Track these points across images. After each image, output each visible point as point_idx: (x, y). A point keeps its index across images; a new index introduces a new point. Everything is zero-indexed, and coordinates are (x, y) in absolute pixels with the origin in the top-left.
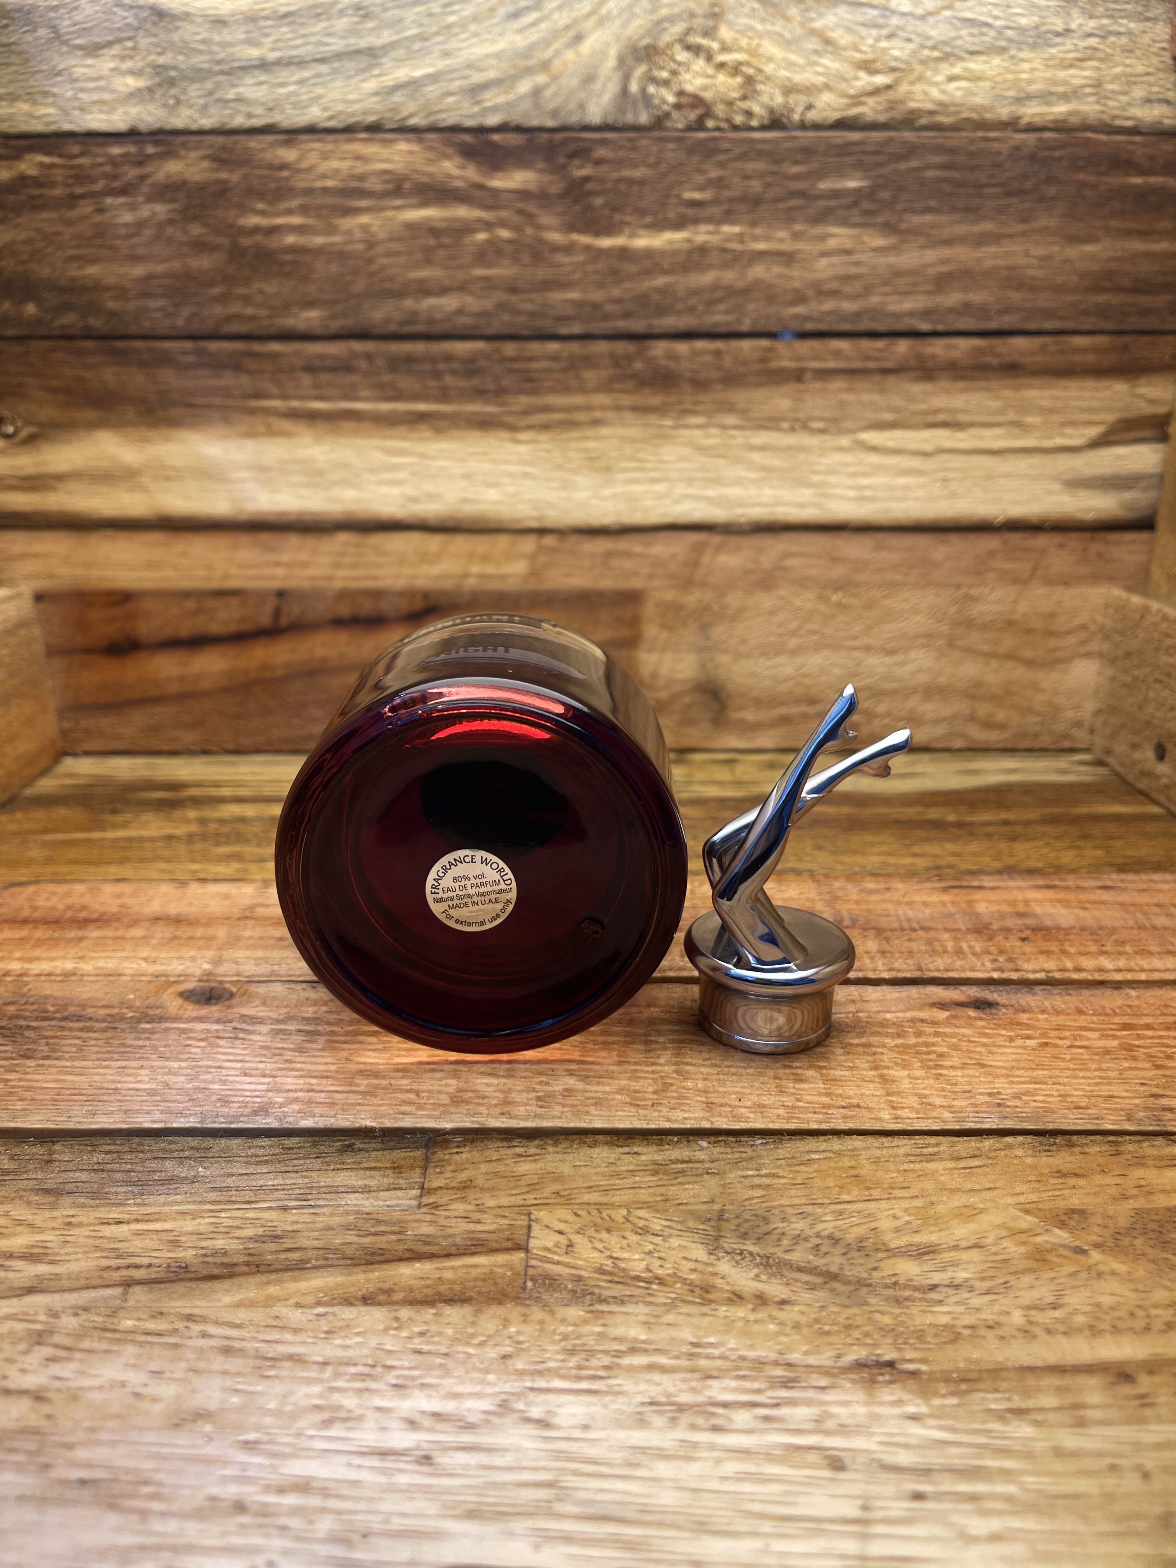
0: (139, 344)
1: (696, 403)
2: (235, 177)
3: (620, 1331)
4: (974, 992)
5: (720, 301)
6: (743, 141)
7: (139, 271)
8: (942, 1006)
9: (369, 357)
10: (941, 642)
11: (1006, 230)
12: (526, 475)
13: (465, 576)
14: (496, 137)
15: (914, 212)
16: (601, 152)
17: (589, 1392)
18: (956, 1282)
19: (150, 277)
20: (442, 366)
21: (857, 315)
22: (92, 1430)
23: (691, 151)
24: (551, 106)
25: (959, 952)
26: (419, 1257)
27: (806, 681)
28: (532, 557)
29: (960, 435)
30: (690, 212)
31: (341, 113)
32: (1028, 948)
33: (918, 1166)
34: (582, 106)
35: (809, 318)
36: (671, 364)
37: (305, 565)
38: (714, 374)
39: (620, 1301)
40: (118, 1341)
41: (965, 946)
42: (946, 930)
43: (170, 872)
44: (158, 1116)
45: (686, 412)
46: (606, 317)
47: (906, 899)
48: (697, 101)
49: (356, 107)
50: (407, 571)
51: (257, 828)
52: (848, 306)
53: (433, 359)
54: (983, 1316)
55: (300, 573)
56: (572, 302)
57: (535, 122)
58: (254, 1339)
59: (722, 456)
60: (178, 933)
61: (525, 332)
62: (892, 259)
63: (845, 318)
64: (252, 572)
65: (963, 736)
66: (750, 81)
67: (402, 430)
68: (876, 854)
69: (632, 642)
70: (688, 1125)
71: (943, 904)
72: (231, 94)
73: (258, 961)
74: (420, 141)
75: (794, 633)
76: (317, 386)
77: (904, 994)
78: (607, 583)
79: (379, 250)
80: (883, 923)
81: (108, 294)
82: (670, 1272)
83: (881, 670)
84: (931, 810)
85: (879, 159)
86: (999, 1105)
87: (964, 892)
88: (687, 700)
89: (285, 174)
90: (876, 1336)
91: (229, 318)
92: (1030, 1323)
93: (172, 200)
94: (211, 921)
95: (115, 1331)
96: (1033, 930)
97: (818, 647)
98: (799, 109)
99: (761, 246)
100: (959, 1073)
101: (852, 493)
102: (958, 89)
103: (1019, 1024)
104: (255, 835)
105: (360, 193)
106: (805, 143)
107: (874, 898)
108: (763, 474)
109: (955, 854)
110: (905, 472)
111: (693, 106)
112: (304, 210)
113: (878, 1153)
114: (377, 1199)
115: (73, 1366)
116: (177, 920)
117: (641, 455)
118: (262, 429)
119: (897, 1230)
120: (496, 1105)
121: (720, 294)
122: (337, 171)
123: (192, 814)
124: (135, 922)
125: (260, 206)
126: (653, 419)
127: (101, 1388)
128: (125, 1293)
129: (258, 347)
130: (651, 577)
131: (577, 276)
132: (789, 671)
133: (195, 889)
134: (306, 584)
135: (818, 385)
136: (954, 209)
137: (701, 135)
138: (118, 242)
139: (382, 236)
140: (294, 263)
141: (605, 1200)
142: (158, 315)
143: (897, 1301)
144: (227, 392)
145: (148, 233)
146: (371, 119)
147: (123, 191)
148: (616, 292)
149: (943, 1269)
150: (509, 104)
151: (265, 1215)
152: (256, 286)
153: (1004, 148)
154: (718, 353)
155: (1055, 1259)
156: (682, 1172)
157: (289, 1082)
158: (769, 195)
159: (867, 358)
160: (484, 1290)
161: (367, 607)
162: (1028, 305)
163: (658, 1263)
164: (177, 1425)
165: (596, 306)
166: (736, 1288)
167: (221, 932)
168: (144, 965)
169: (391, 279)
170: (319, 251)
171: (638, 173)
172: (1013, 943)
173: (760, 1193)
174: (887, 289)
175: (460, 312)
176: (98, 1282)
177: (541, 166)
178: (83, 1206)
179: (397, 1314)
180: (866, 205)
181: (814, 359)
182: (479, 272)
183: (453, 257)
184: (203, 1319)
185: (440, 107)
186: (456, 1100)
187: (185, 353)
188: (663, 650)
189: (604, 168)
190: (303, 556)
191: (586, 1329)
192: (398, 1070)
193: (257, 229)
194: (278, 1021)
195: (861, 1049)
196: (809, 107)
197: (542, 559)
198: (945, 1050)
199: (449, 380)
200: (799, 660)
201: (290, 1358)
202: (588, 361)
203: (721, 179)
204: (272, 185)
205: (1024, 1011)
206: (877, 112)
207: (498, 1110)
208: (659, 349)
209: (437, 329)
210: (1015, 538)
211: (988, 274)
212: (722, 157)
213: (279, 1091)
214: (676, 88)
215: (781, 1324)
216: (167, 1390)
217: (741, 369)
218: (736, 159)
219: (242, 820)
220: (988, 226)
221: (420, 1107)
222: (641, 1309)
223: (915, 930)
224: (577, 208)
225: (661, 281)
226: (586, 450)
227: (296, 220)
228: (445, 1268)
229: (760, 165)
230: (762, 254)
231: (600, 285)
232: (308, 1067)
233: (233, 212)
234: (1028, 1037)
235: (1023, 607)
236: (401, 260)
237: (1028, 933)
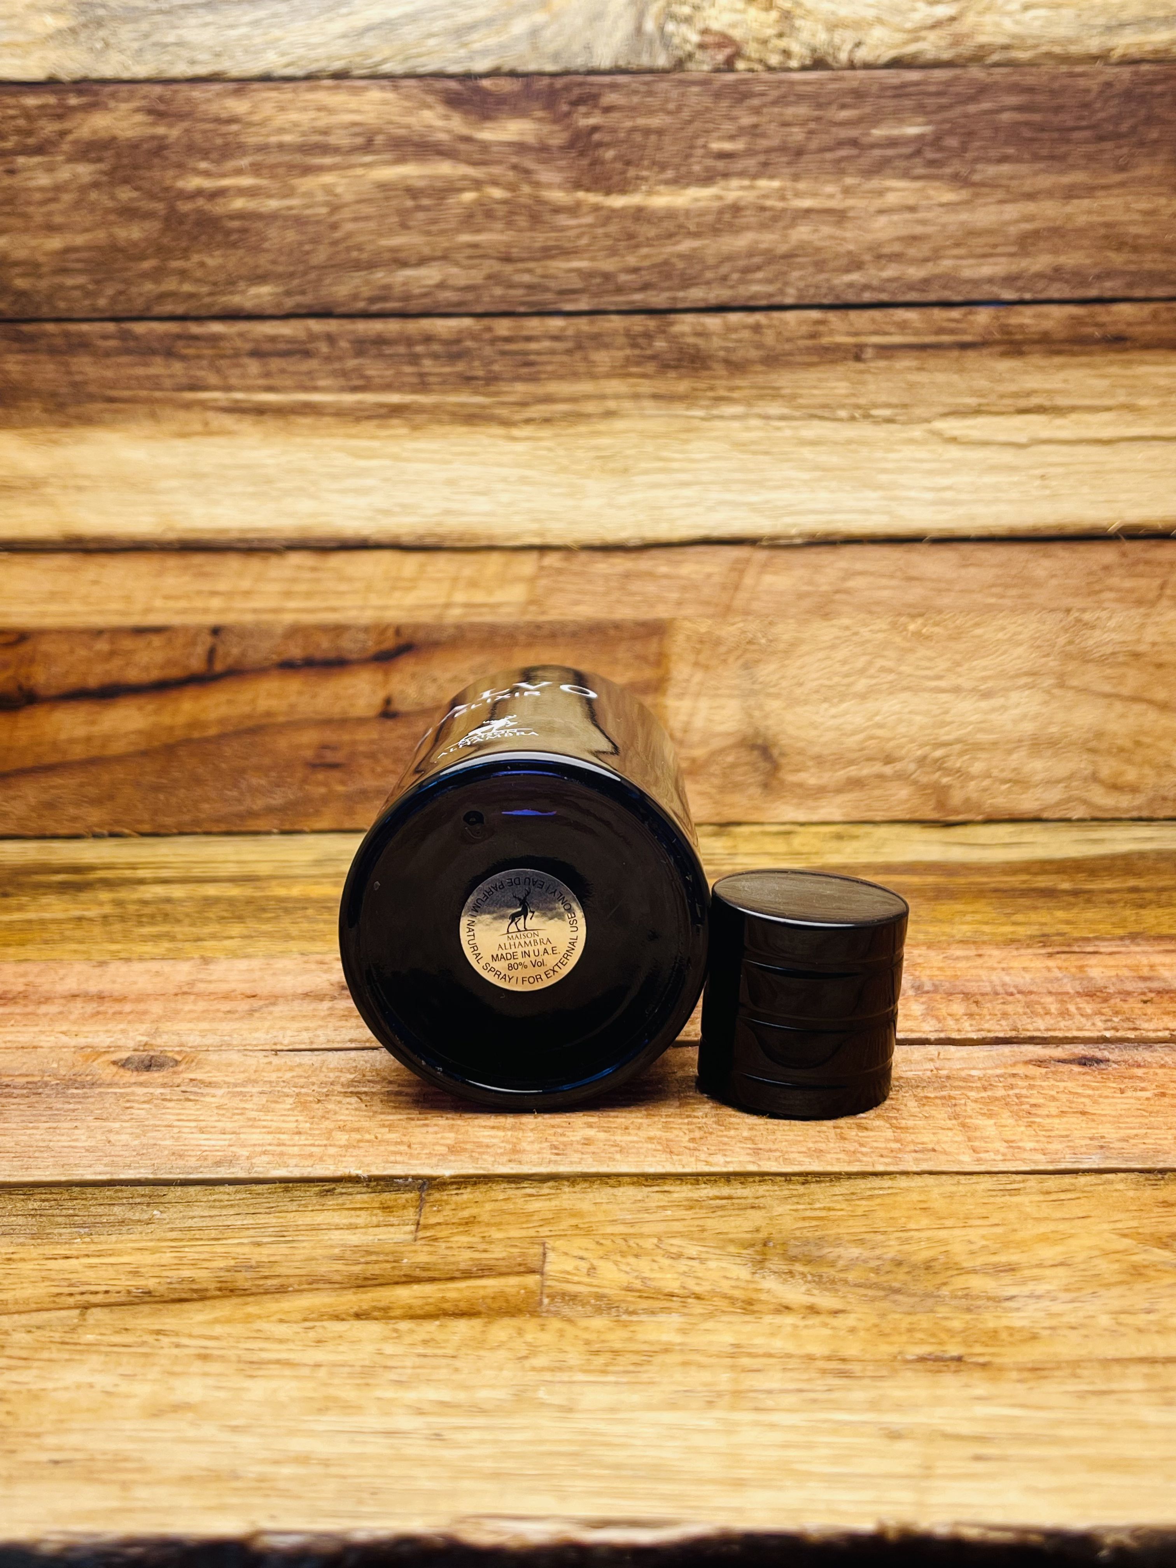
0: (50, 327)
1: (732, 389)
2: (174, 132)
3: (653, 1336)
4: (1080, 1050)
5: (759, 268)
6: (781, 82)
7: (55, 243)
8: (1040, 1063)
9: (330, 338)
10: (1049, 682)
11: (1103, 181)
12: (524, 480)
13: (448, 606)
14: (486, 83)
15: (989, 161)
16: (610, 98)
17: (617, 1383)
18: (1037, 1293)
19: (67, 250)
20: (419, 349)
21: (926, 282)
22: (61, 1421)
23: (718, 95)
24: (551, 48)
25: (1064, 1014)
26: (418, 1280)
27: (880, 732)
28: (532, 580)
29: (1059, 421)
30: (720, 165)
31: (301, 58)
32: (1150, 1009)
33: (999, 1200)
34: (588, 48)
35: (866, 287)
36: (700, 342)
37: (247, 594)
38: (754, 354)
39: (653, 1313)
40: (81, 1352)
41: (1072, 1008)
42: (1050, 993)
43: (84, 952)
44: (101, 1168)
45: (719, 400)
46: (620, 290)
47: (1004, 965)
48: (725, 41)
49: (321, 52)
50: (375, 600)
51: (189, 908)
52: (915, 273)
53: (409, 341)
54: (1065, 1319)
55: (239, 603)
56: (578, 271)
57: (532, 67)
58: (237, 1348)
59: (766, 453)
60: (102, 1009)
61: (522, 309)
62: (964, 216)
63: (911, 287)
64: (182, 604)
65: (1085, 802)
66: (787, 16)
67: (370, 427)
68: (968, 923)
69: (658, 686)
70: (730, 1169)
71: (1049, 969)
72: (171, 38)
73: (203, 1034)
74: (396, 88)
75: (862, 671)
76: (267, 375)
77: (993, 1053)
78: (625, 613)
79: (346, 213)
80: (972, 987)
81: (17, 270)
82: (709, 1288)
83: (973, 718)
84: (1040, 878)
85: (943, 101)
86: (1102, 1147)
87: (1073, 957)
88: (730, 759)
89: (234, 127)
90: (943, 1336)
91: (162, 297)
92: (1120, 1324)
93: (99, 160)
94: (141, 998)
95: (76, 1344)
96: (1159, 992)
97: (893, 690)
98: (848, 47)
99: (807, 203)
100: (1057, 1121)
101: (929, 496)
102: (1036, 18)
103: (1131, 1078)
104: (187, 915)
105: (325, 149)
106: (855, 84)
107: (962, 964)
108: (818, 474)
109: (1068, 922)
110: (994, 469)
111: (720, 46)
112: (256, 169)
113: (954, 1189)
114: (365, 1234)
115: (34, 1372)
116: (101, 997)
117: (665, 454)
118: (198, 427)
119: (972, 1253)
120: (502, 1154)
121: (757, 260)
122: (296, 125)
123: (104, 895)
124: (47, 1000)
125: (203, 165)
126: (679, 409)
127: (66, 1389)
128: (82, 1314)
129: (195, 329)
130: (679, 603)
131: (584, 241)
132: (858, 720)
133: (116, 969)
134: (249, 618)
135: (882, 364)
136: (1036, 158)
137: (730, 77)
138: (31, 209)
139: (348, 197)
140: (244, 231)
141: (631, 1230)
142: (77, 294)
143: (969, 1310)
144: (155, 383)
145: (67, 198)
146: (337, 65)
147: (39, 150)
148: (632, 260)
149: (1024, 1282)
150: (502, 47)
151: (239, 1250)
152: (196, 258)
153: (1094, 85)
154: (757, 328)
155: (1153, 1274)
156: (722, 1208)
157: (255, 1137)
158: (814, 145)
159: (941, 331)
160: (495, 1306)
161: (325, 646)
162: (1133, 267)
163: (695, 1281)
164: (155, 1415)
165: (607, 277)
166: (785, 1302)
167: (156, 1008)
168: (64, 1039)
169: (359, 248)
170: (272, 217)
171: (655, 122)
172: (1134, 1005)
173: (814, 1223)
174: (961, 251)
175: (442, 285)
176: (52, 1306)
177: (540, 114)
178: (23, 1244)
179: (397, 1326)
180: (930, 155)
181: (875, 333)
182: (465, 238)
183: (434, 222)
184: (177, 1334)
185: (419, 50)
186: (453, 1150)
187: (105, 337)
188: (698, 695)
189: (615, 115)
190: (246, 584)
191: (610, 1336)
192: (384, 1126)
193: (199, 193)
194: (236, 1085)
195: (939, 1101)
196: (858, 45)
197: (543, 582)
198: (1042, 1101)
199: (428, 365)
200: (871, 705)
201: (278, 1362)
202: (599, 340)
203: (755, 126)
204: (219, 141)
205: (1139, 1066)
206: (938, 47)
207: (505, 1158)
208: (685, 324)
209: (414, 306)
210: (1136, 549)
211: (1081, 232)
212: (756, 102)
213: (243, 1146)
214: (700, 25)
215: (833, 1328)
216: (143, 1390)
217: (788, 347)
218: (774, 103)
219: (168, 900)
220: (1078, 177)
221: (411, 1156)
222: (675, 1319)
223: (1012, 994)
224: (585, 162)
225: (686, 245)
226: (596, 448)
227: (246, 181)
228: (449, 1290)
229: (803, 110)
230: (808, 211)
231: (613, 252)
232: (275, 1124)
233: (171, 173)
234: (1143, 1089)
235: (1151, 634)
236: (372, 225)
237: (1152, 995)
